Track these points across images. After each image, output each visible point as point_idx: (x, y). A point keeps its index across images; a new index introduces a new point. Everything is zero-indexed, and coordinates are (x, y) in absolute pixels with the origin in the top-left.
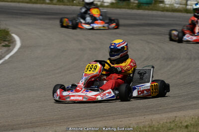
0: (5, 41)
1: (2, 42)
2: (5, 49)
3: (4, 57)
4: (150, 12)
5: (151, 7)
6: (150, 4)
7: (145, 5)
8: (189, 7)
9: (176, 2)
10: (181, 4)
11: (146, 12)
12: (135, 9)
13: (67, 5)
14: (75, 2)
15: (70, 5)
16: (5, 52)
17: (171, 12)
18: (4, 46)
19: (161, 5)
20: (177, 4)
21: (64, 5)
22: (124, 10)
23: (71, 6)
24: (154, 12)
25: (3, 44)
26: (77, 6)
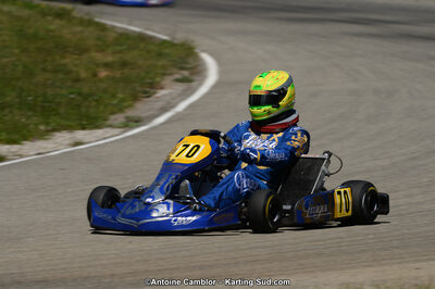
0: (182, 69)
1: (175, 70)
2: (180, 87)
3: (173, 107)
16: (179, 95)
18: (178, 80)
25: (178, 76)
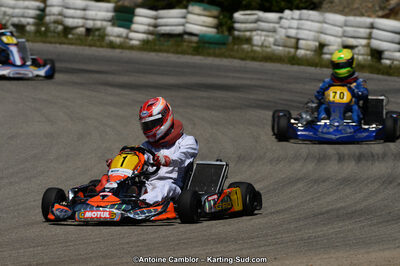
4: (217, 61)
5: (223, 49)
6: (224, 44)
7: (212, 46)
8: (301, 52)
9: (276, 40)
10: (285, 46)
11: (210, 61)
12: (188, 54)
13: (51, 43)
14: (70, 36)
15: (55, 43)
17: (261, 61)
19: (246, 46)
20: (279, 46)
21: (44, 42)
22: (165, 55)
23: (58, 45)
24: (225, 62)
26: (72, 44)
